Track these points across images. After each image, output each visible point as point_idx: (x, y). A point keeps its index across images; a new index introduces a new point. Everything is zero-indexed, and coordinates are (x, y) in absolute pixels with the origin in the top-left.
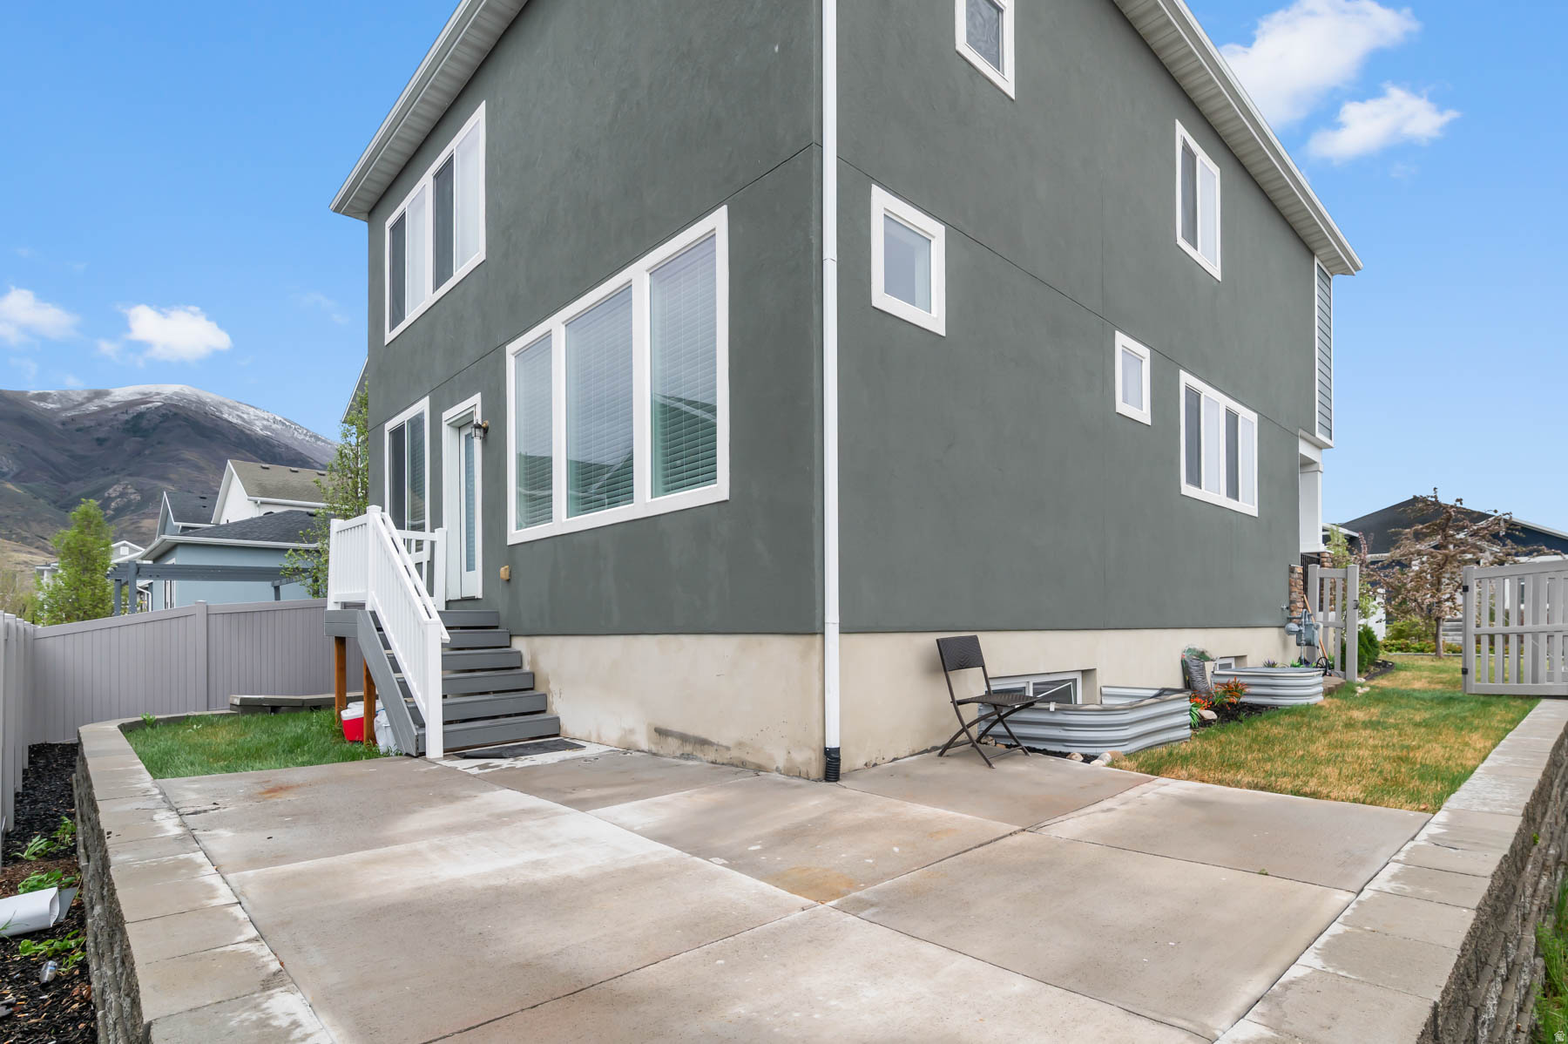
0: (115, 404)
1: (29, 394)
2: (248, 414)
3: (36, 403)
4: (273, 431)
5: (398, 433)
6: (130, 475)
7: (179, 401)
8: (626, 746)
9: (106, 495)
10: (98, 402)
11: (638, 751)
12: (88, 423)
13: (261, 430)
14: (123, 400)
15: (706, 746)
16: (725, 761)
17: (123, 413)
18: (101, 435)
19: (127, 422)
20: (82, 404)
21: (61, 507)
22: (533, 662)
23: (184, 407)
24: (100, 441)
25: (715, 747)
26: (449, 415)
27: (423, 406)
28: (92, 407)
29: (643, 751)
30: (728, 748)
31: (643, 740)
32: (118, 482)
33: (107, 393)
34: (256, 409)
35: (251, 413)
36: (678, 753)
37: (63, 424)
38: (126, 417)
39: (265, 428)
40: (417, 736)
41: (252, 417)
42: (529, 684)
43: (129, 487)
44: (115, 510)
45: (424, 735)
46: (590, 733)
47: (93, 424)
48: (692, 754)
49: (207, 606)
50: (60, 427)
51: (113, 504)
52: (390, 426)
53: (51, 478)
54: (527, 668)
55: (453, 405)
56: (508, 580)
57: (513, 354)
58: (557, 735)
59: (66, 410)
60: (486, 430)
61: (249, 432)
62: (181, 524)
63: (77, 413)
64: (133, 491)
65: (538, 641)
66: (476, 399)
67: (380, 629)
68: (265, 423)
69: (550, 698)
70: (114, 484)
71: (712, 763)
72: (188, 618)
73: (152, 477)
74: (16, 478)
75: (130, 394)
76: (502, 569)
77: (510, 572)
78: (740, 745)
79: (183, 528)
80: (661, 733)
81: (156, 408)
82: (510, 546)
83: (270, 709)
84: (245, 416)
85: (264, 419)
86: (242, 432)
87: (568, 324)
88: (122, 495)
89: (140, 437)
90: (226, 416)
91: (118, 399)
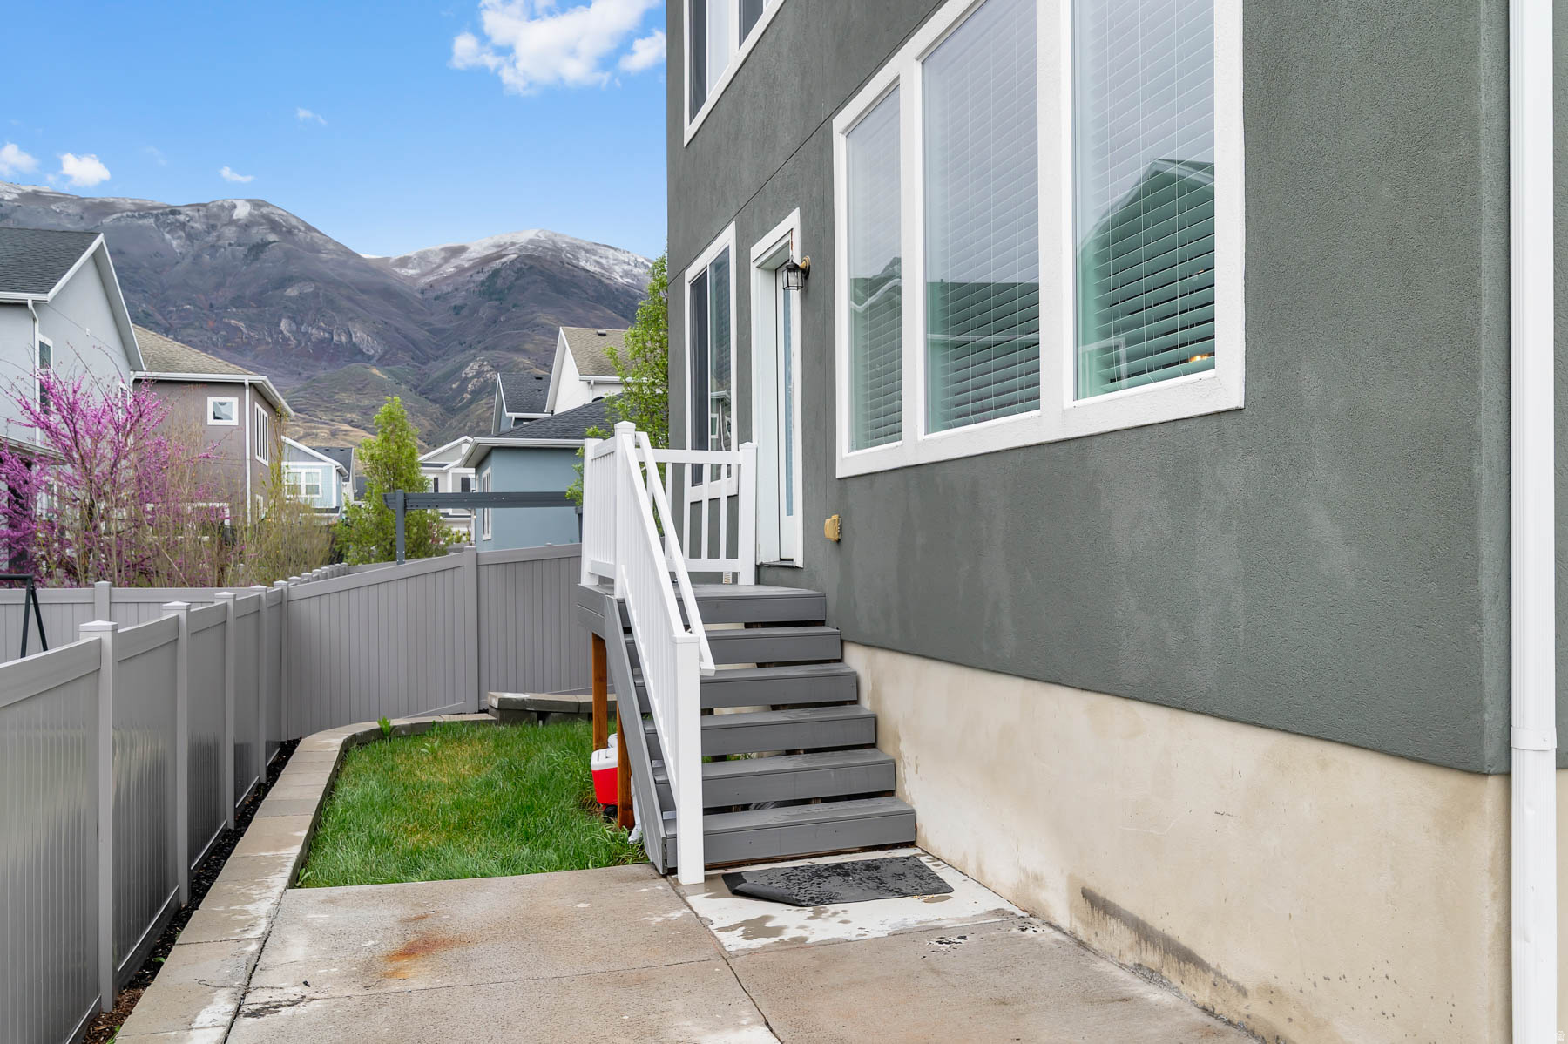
0: (471, 262)
1: (391, 261)
2: (607, 258)
3: (397, 270)
4: (634, 277)
5: (699, 284)
6: (486, 349)
7: (534, 250)
8: (1030, 909)
9: (463, 375)
10: (455, 262)
11: (1051, 925)
12: (446, 289)
13: (621, 277)
14: (479, 256)
15: (1190, 966)
16: (1236, 1019)
17: (478, 272)
18: (458, 302)
19: (483, 283)
20: (439, 266)
21: (422, 393)
22: (876, 697)
23: (539, 257)
24: (457, 310)
25: (1212, 977)
26: (757, 250)
27: (728, 237)
28: (449, 269)
29: (1058, 928)
30: (1242, 991)
31: (1060, 907)
32: (474, 358)
33: (462, 250)
34: (616, 249)
35: (611, 257)
36: (1130, 959)
37: (422, 292)
38: (482, 277)
39: (626, 274)
40: (664, 839)
41: (611, 262)
42: (869, 737)
43: (485, 363)
44: (472, 393)
45: (675, 837)
46: (965, 855)
47: (450, 289)
48: (1160, 973)
49: (477, 554)
50: (419, 296)
51: (470, 386)
52: (691, 273)
53: (413, 359)
54: (866, 704)
55: (765, 232)
56: (839, 541)
57: (843, 133)
58: (912, 844)
59: (424, 275)
60: (806, 273)
61: (607, 281)
62: (514, 415)
63: (435, 278)
64: (490, 368)
65: (883, 658)
66: (793, 220)
67: (628, 630)
68: (626, 267)
69: (901, 770)
70: (470, 362)
71: (1205, 1009)
72: (455, 570)
73: (508, 350)
74: (382, 362)
75: (485, 249)
76: (828, 521)
77: (841, 526)
78: (1271, 993)
79: (517, 419)
80: (1096, 904)
81: (511, 262)
82: (839, 479)
83: (536, 715)
84: (603, 261)
85: (625, 263)
86: (600, 281)
87: (925, 58)
88: (479, 374)
89: (496, 300)
90: (582, 264)
91: (474, 255)
